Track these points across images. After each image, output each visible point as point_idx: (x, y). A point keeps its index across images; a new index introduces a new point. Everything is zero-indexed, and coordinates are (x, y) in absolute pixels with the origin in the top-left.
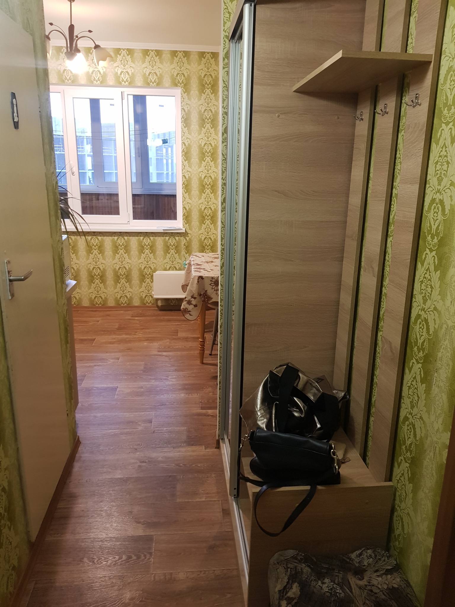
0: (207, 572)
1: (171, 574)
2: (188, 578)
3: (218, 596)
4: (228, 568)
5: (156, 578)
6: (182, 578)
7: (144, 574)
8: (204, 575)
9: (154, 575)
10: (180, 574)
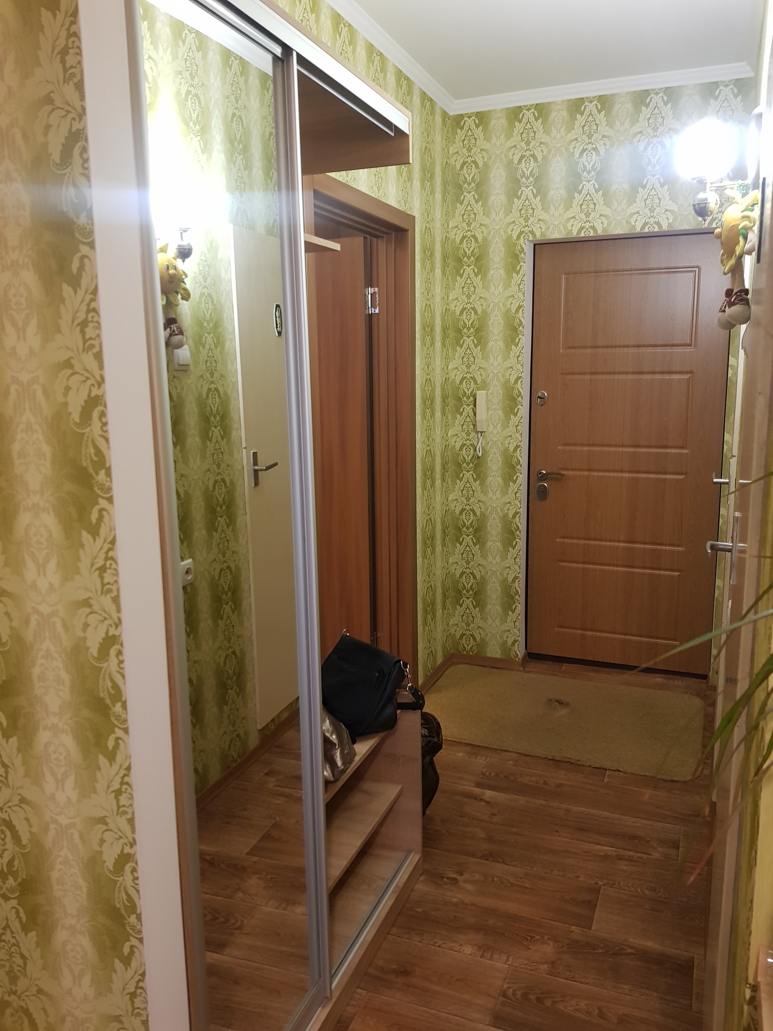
0: (431, 943)
1: (482, 956)
2: (461, 945)
3: (433, 913)
4: (399, 938)
5: (505, 958)
6: (469, 946)
7: (522, 968)
8: (436, 941)
9: (508, 963)
10: (470, 953)
